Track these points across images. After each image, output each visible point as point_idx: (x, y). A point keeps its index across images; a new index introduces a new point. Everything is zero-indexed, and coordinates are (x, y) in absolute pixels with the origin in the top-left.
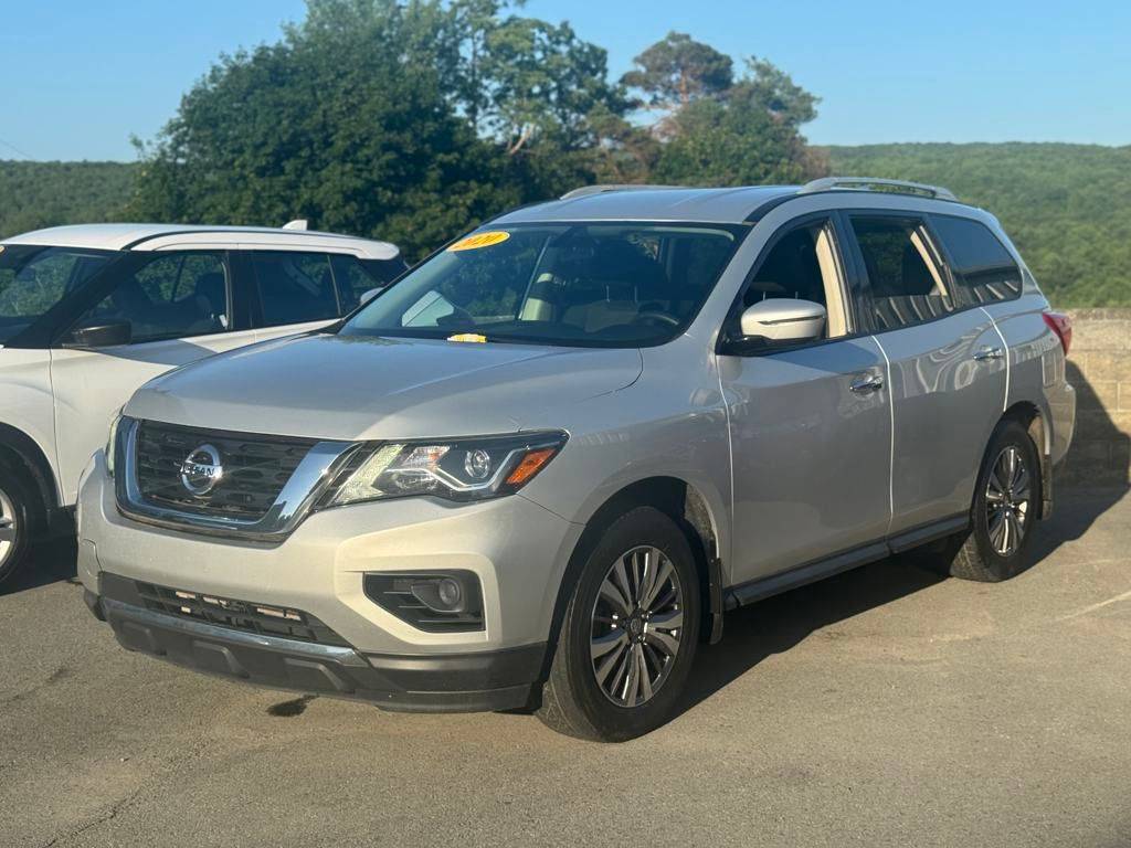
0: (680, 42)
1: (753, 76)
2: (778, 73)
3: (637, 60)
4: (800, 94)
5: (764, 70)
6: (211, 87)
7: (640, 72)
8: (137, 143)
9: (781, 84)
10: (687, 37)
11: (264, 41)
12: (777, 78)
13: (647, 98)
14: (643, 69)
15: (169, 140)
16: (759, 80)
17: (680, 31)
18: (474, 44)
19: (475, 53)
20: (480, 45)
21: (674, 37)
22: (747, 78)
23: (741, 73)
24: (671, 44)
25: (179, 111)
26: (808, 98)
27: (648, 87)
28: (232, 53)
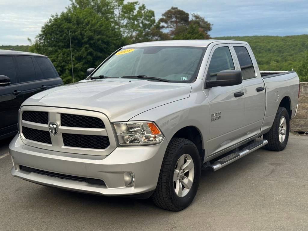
0: (175, 10)
1: (194, 19)
2: (201, 18)
3: (163, 15)
4: (207, 23)
5: (197, 17)
6: (49, 24)
7: (164, 18)
8: (29, 40)
9: (202, 21)
10: (177, 8)
11: (63, 11)
12: (200, 19)
13: (166, 25)
14: (164, 17)
15: (38, 39)
16: (196, 20)
17: (175, 7)
18: (119, 11)
19: (119, 14)
20: (121, 11)
21: (173, 8)
22: (192, 19)
23: (191, 18)
24: (172, 10)
25: (41, 31)
26: (209, 24)
27: (166, 22)
28: (54, 14)
